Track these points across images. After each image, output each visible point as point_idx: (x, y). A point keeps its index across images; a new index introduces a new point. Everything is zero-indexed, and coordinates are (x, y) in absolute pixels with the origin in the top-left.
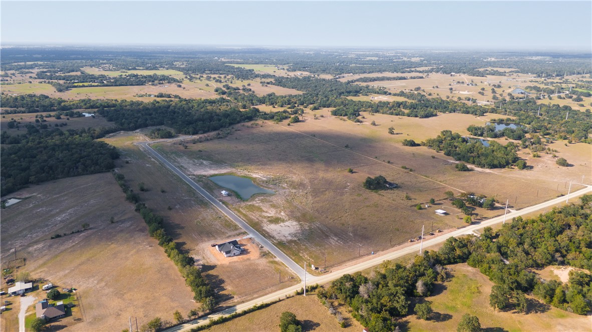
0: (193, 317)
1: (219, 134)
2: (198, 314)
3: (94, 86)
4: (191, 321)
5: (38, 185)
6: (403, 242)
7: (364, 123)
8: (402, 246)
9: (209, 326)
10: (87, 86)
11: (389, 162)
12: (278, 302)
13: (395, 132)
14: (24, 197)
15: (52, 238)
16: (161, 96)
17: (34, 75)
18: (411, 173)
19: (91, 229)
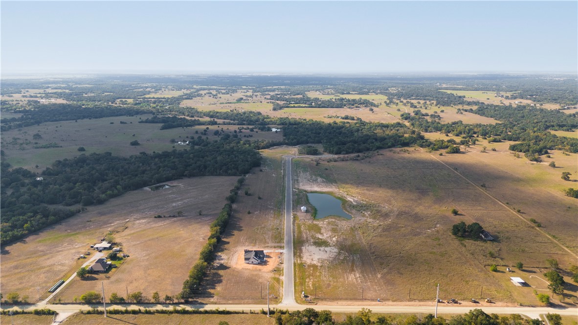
0: (168, 302)
1: (359, 156)
2: (173, 300)
3: (302, 107)
4: (166, 304)
5: (189, 178)
6: (428, 300)
7: (541, 163)
8: (422, 303)
9: (171, 313)
10: (296, 107)
11: (519, 211)
12: (241, 313)
13: (571, 177)
14: (172, 185)
15: (155, 217)
16: (346, 118)
17: (269, 97)
18: (537, 229)
19: (183, 216)
